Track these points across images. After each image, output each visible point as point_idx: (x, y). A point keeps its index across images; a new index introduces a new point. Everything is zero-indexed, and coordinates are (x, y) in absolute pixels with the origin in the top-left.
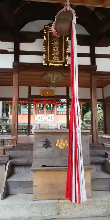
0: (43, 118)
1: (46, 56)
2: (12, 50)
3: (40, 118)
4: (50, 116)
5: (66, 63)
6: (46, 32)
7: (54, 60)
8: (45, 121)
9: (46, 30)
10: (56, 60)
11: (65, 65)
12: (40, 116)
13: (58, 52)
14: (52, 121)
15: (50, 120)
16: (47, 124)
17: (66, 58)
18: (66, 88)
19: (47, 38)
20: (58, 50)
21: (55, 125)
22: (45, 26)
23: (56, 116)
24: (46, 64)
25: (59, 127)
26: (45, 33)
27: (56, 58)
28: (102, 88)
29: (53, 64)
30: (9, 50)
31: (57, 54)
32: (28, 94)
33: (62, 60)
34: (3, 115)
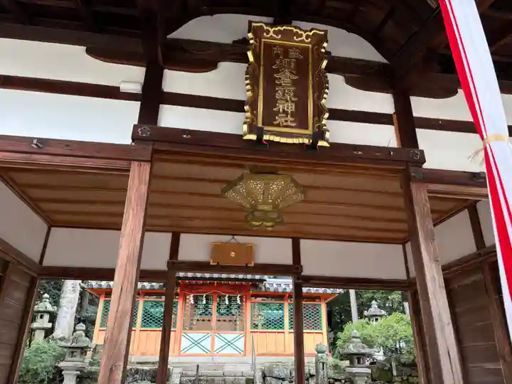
0: (207, 344)
1: (252, 113)
2: (136, 88)
3: (196, 343)
4: (230, 336)
5: (323, 138)
6: (256, 41)
7: (278, 125)
8: (211, 353)
9: (254, 34)
10: (287, 126)
11: (321, 143)
12: (196, 336)
13: (292, 102)
14: (236, 352)
15: (229, 350)
16: (221, 366)
17: (320, 121)
18: (290, 240)
19: (256, 56)
20: (295, 96)
21: (246, 370)
22: (254, 24)
23: (249, 336)
24: (253, 137)
25: (260, 373)
26: (251, 42)
27: (286, 121)
28: (401, 246)
29: (277, 139)
30: (126, 88)
31: (291, 107)
32: (167, 257)
33: (307, 128)
34: (75, 331)
